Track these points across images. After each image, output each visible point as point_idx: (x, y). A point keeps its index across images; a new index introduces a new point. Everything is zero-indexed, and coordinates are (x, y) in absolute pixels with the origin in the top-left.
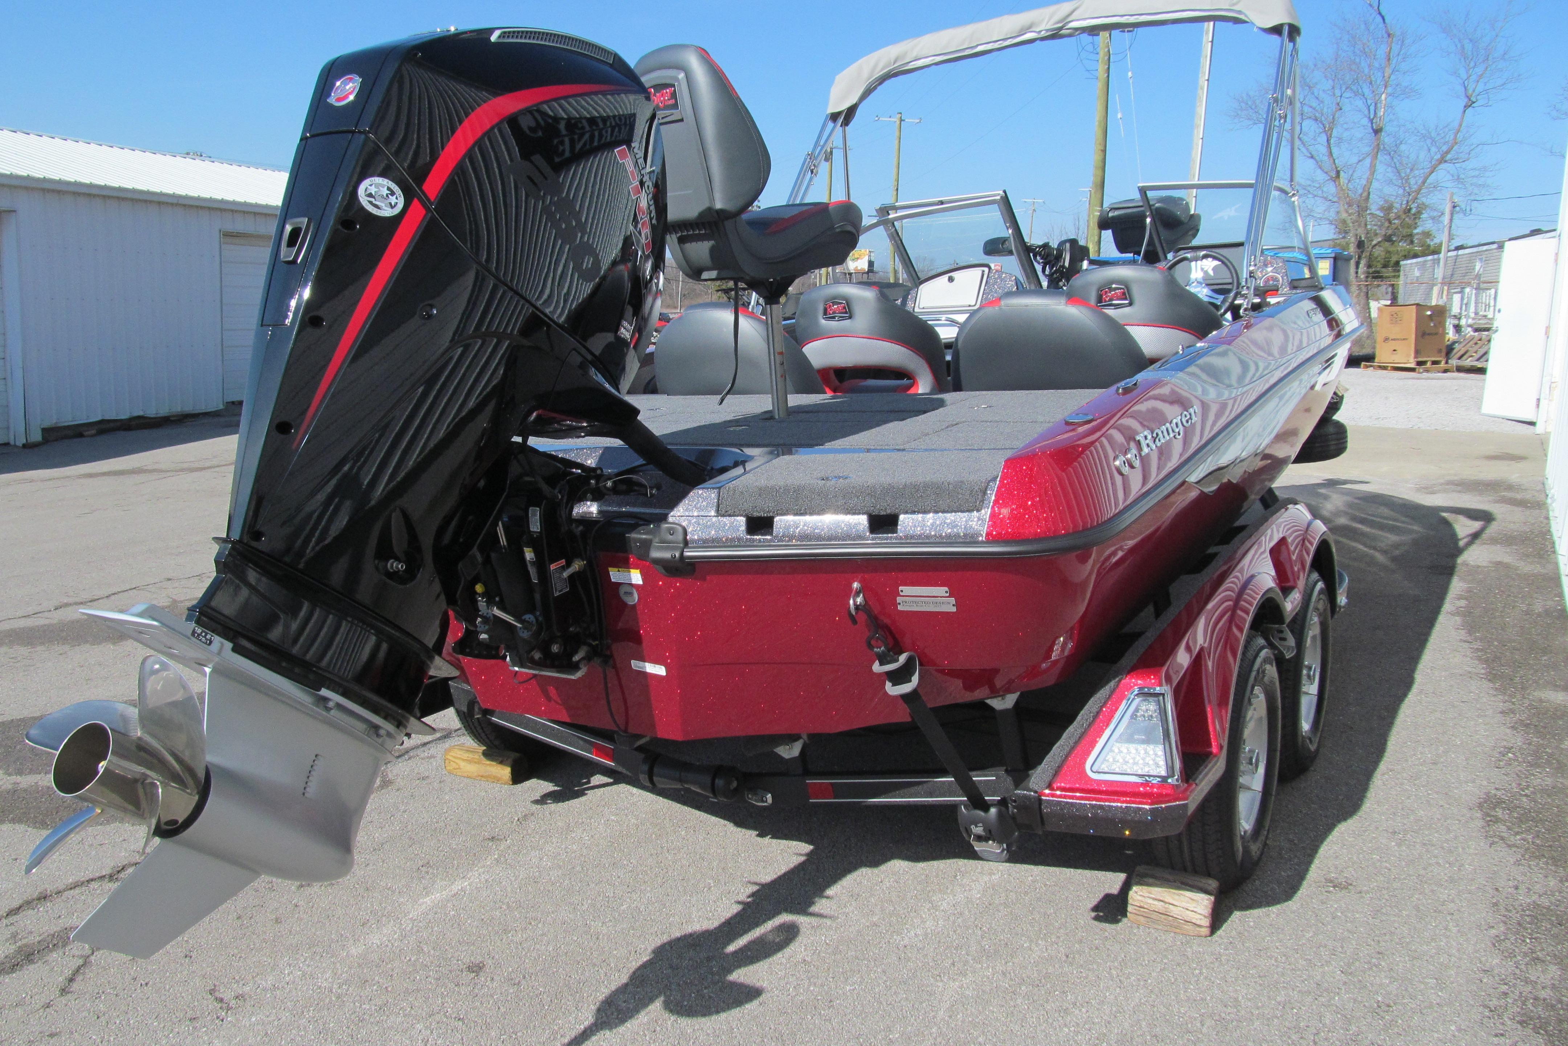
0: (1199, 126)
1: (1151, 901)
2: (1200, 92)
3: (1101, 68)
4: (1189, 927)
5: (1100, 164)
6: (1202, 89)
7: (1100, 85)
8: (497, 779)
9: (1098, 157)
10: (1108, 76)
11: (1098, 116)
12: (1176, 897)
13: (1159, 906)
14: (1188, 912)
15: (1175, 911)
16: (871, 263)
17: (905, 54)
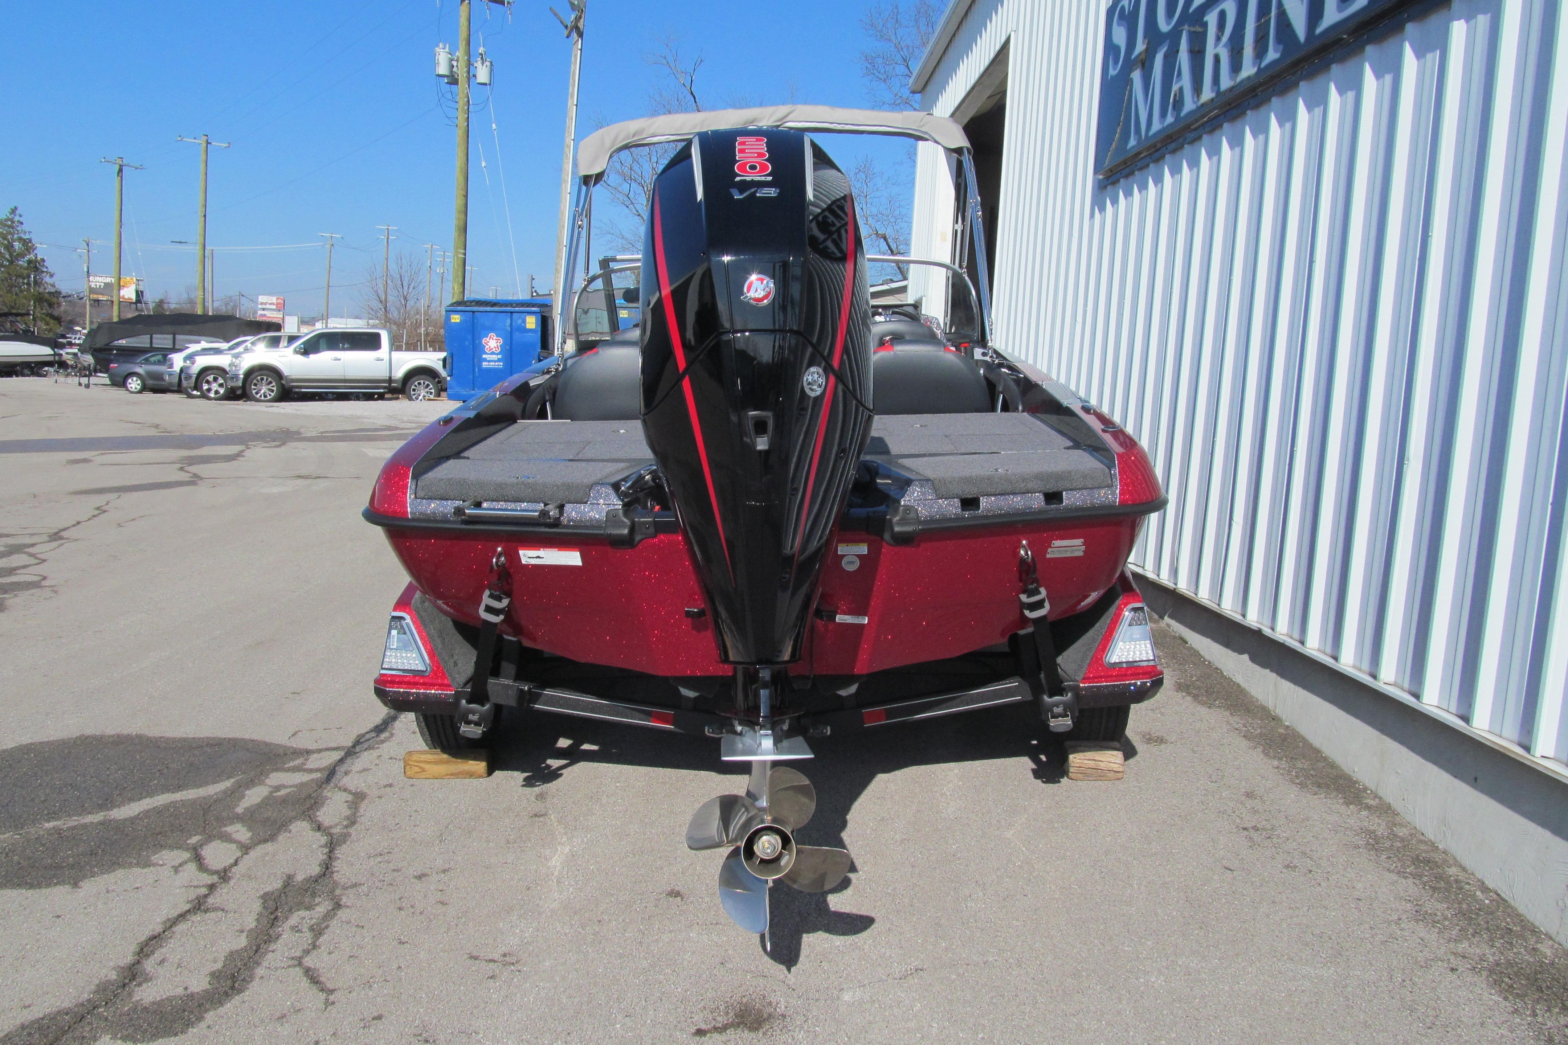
0: (566, 182)
1: (1086, 762)
2: (567, 150)
3: (462, 117)
4: (1111, 775)
5: (463, 209)
6: (569, 147)
7: (460, 132)
8: (471, 775)
9: (461, 202)
10: (468, 125)
11: (459, 163)
12: (1103, 755)
13: (1092, 764)
14: (1111, 764)
15: (1102, 765)
16: (139, 294)
17: (642, 131)
